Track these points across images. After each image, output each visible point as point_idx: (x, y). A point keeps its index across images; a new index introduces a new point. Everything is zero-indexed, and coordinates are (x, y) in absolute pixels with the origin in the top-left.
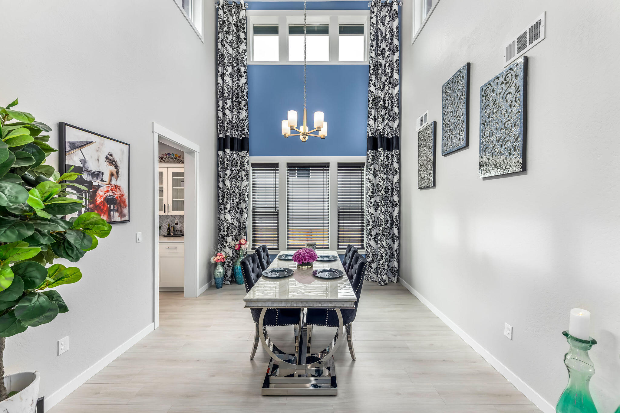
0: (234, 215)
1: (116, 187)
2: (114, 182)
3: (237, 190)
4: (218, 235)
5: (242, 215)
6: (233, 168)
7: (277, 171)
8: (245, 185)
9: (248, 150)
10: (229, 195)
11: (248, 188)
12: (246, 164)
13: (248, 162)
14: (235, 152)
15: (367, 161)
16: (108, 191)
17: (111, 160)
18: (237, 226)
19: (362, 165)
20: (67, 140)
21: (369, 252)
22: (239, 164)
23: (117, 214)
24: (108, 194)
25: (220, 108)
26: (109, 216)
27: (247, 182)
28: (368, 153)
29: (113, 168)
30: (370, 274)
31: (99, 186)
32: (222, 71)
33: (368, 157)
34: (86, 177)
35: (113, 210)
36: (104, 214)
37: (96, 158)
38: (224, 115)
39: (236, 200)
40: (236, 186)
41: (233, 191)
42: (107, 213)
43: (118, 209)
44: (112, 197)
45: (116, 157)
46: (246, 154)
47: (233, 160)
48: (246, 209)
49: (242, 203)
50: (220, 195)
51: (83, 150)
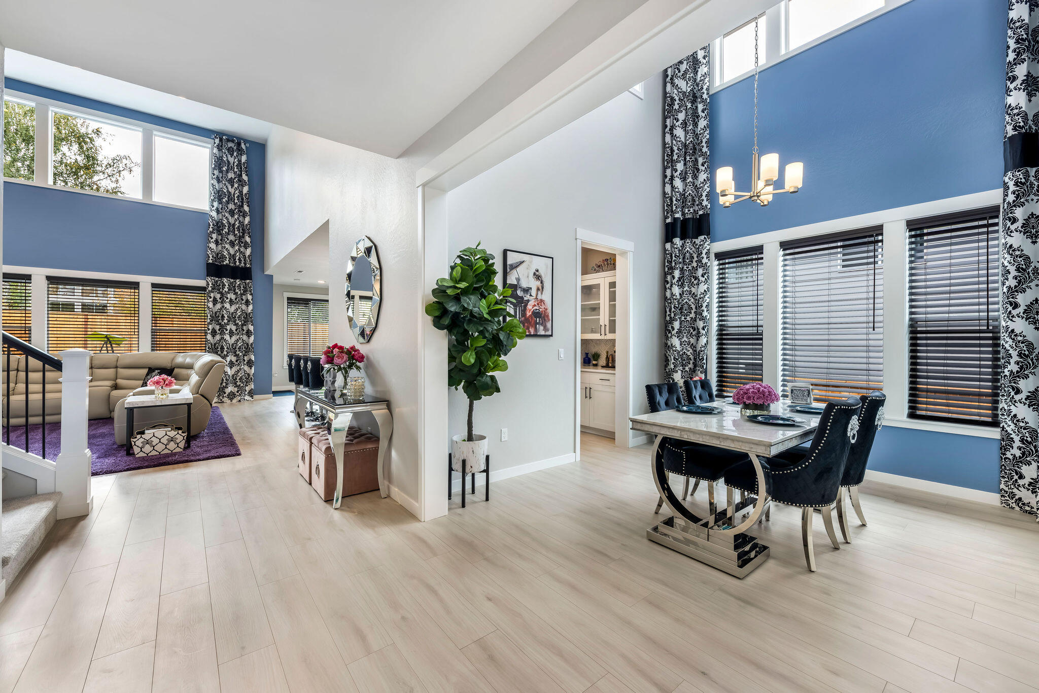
0: (687, 340)
1: (542, 301)
2: (539, 297)
3: (692, 300)
4: (665, 370)
5: (698, 340)
6: (685, 267)
7: (760, 261)
8: (703, 291)
9: (708, 234)
10: (677, 308)
11: (708, 296)
12: (705, 257)
13: (708, 253)
14: (688, 241)
15: (1004, 200)
16: (535, 305)
17: (538, 277)
18: (691, 357)
19: (992, 212)
20: (508, 264)
21: (1012, 432)
22: (696, 259)
23: (542, 328)
24: (535, 308)
25: (667, 180)
26: (536, 329)
27: (706, 286)
28: (1007, 180)
29: (538, 283)
30: (1015, 490)
31: (528, 301)
32: (672, 123)
33: (1006, 187)
34: (519, 293)
35: (538, 324)
36: (532, 327)
37: (527, 275)
38: (673, 187)
39: (691, 316)
40: (690, 294)
41: (685, 301)
42: (534, 326)
43: (542, 323)
44: (538, 311)
45: (542, 272)
46: (704, 241)
47: (685, 253)
48: (704, 330)
49: (698, 320)
50: (668, 310)
51: (518, 269)
